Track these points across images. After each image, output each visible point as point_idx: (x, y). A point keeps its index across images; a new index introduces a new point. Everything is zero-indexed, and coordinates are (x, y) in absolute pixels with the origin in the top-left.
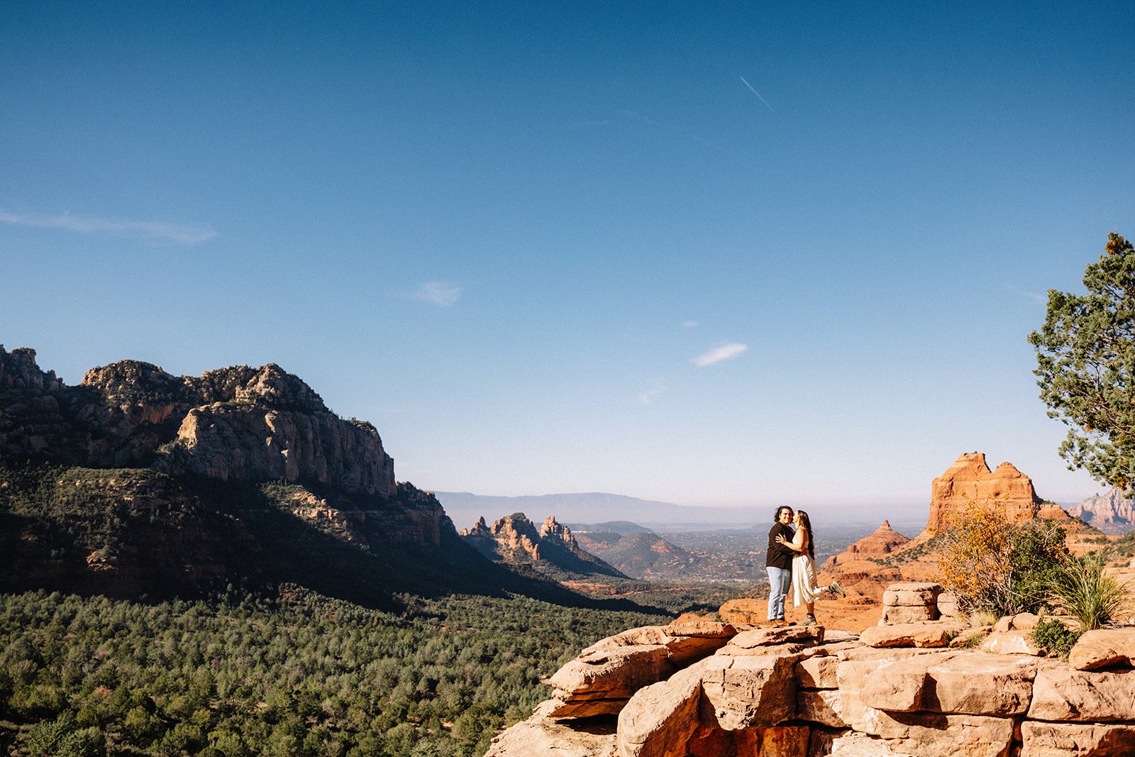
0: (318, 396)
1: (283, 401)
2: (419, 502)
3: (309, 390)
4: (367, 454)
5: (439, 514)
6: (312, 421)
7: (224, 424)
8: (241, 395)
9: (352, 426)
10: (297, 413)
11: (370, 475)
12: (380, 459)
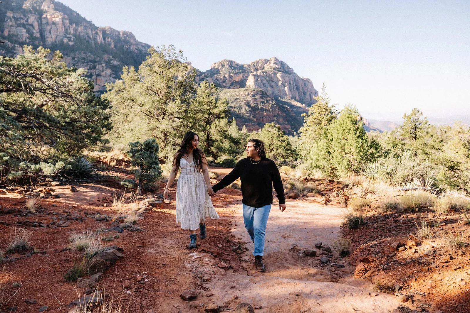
4: (309, 90)
7: (263, 78)
8: (267, 67)
9: (302, 80)
11: (310, 97)
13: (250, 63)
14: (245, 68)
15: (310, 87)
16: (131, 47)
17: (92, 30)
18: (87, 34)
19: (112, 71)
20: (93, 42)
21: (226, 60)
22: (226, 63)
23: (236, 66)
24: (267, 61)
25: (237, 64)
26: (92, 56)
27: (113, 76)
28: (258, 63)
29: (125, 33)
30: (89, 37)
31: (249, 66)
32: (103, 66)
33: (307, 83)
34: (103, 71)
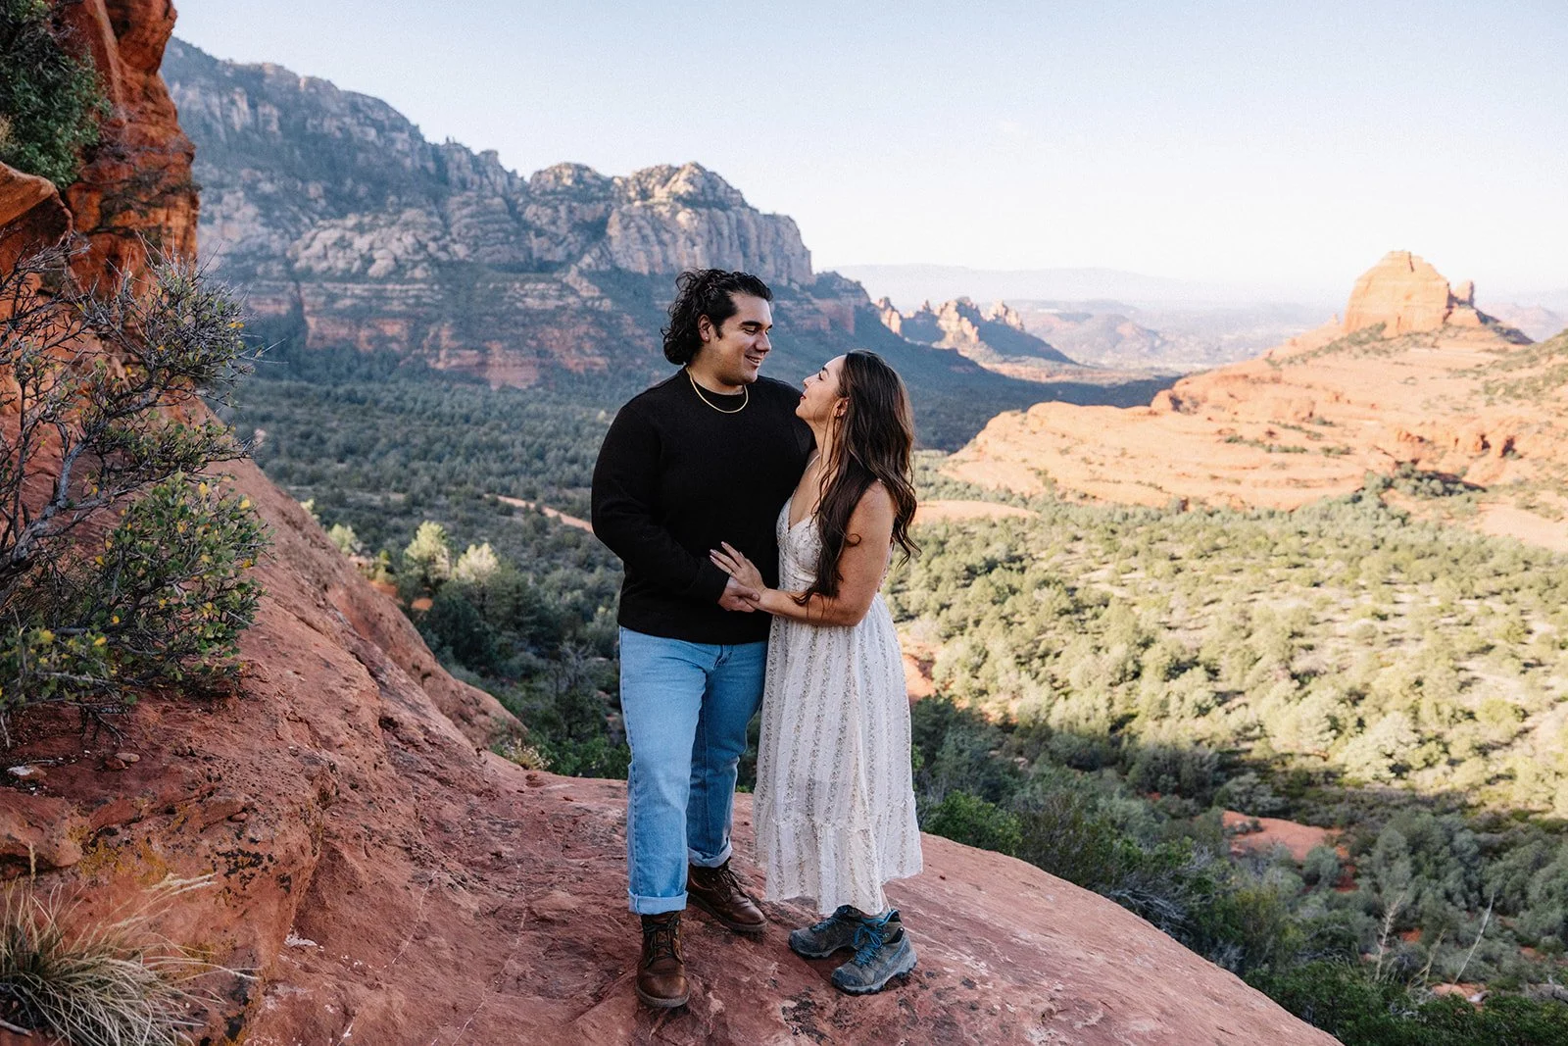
0: (738, 192)
1: (701, 198)
2: (846, 290)
3: (728, 186)
4: (786, 247)
5: (864, 300)
6: (728, 218)
7: (643, 223)
8: (660, 194)
9: (773, 217)
10: (714, 210)
11: (789, 266)
12: (798, 251)
13: (627, 172)
14: (617, 186)
15: (790, 240)
16: (326, 124)
17: (220, 95)
18: (208, 106)
19: (260, 207)
20: (221, 128)
21: (568, 165)
22: (567, 172)
23: (593, 181)
24: (674, 171)
25: (597, 177)
26: (216, 171)
27: (260, 220)
28: (650, 175)
29: (312, 82)
30: (212, 114)
31: (626, 182)
32: (239, 199)
33: (783, 228)
34: (238, 209)
